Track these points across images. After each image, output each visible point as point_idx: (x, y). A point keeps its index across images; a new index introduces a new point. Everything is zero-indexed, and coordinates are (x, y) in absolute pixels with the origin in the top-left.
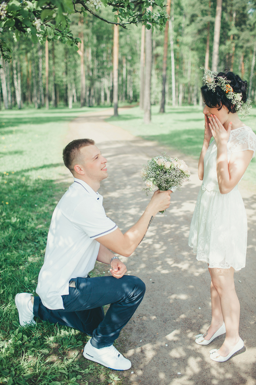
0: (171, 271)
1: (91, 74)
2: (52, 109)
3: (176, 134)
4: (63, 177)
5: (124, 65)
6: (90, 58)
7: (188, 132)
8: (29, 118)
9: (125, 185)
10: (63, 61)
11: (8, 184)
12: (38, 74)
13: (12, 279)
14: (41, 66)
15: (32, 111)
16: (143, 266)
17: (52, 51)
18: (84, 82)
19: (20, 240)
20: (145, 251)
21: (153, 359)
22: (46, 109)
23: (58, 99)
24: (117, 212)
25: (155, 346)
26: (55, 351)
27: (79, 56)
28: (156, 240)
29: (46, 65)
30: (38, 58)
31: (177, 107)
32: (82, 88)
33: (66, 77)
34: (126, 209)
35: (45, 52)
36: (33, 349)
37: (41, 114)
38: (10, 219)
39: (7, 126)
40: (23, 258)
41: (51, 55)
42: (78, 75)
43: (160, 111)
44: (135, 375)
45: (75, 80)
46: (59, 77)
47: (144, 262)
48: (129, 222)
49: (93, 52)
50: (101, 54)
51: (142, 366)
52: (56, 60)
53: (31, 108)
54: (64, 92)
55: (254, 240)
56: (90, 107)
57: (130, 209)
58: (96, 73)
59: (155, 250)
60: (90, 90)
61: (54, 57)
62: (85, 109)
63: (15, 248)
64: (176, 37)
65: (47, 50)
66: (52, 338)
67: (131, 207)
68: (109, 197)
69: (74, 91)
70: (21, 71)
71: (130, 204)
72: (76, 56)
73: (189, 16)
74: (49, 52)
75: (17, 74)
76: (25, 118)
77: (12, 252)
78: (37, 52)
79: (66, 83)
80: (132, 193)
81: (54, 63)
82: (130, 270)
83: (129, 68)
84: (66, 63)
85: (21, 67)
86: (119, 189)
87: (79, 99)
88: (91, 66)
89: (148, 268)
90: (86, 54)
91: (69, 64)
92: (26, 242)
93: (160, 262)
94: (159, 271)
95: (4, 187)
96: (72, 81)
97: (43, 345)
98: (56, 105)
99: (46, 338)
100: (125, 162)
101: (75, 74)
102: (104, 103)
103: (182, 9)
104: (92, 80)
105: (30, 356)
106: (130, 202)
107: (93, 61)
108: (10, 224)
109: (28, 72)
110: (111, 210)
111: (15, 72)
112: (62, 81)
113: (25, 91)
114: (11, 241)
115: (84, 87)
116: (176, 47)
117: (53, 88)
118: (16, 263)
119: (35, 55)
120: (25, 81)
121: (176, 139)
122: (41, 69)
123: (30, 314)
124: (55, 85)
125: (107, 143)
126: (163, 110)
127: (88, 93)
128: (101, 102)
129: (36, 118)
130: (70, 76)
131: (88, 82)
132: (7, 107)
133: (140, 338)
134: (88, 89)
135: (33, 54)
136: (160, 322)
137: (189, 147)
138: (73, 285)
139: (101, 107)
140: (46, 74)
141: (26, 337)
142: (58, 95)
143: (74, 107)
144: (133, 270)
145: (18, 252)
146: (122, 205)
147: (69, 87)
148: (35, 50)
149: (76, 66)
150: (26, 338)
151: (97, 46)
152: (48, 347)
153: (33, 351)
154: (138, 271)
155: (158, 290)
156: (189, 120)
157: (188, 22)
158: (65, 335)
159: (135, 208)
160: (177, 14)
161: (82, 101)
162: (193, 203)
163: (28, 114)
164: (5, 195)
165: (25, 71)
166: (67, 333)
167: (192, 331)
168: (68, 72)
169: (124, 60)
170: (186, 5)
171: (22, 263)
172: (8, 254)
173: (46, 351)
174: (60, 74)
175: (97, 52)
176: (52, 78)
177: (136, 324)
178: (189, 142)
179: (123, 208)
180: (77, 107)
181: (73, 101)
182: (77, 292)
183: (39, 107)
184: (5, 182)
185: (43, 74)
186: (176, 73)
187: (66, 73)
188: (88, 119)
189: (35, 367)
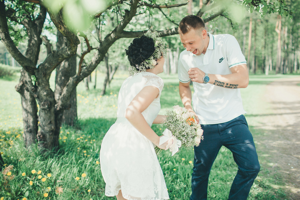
1: (286, 47)
2: (252, 75)
6: (286, 35)
10: (262, 38)
13: (222, 189)
18: (280, 54)
19: (228, 164)
23: (257, 67)
27: (277, 33)
29: (249, 41)
30: (243, 36)
32: (278, 59)
33: (265, 50)
35: (249, 32)
40: (230, 176)
41: (254, 34)
42: (274, 48)
45: (272, 52)
46: (259, 51)
49: (289, 30)
50: (296, 31)
52: (257, 37)
54: (262, 62)
56: (284, 74)
58: (290, 46)
60: (284, 61)
61: (256, 35)
62: (278, 75)
63: (224, 169)
65: (250, 30)
69: (270, 61)
72: (274, 34)
74: (252, 31)
77: (221, 171)
79: (265, 55)
81: (256, 40)
84: (265, 40)
87: (274, 68)
88: (287, 41)
90: (282, 32)
91: (268, 40)
92: (232, 167)
96: (270, 54)
98: (255, 72)
101: (272, 48)
102: (297, 72)
104: (287, 53)
107: (288, 37)
112: (261, 54)
114: (221, 164)
115: (280, 58)
117: (253, 59)
118: (225, 179)
119: (241, 34)
124: (255, 57)
127: (282, 63)
128: (294, 70)
130: (268, 50)
131: (283, 54)
134: (283, 60)
135: (239, 34)
139: (294, 74)
140: (249, 49)
142: (257, 65)
143: (269, 74)
145: (226, 172)
147: (267, 58)
148: (241, 31)
149: (273, 41)
151: (293, 25)
161: (277, 69)
168: (267, 47)
171: (229, 180)
172: (218, 172)
174: (260, 48)
175: (292, 30)
176: (253, 52)
180: (273, 74)
181: (269, 69)
185: (246, 49)
187: (265, 47)
188: (282, 83)
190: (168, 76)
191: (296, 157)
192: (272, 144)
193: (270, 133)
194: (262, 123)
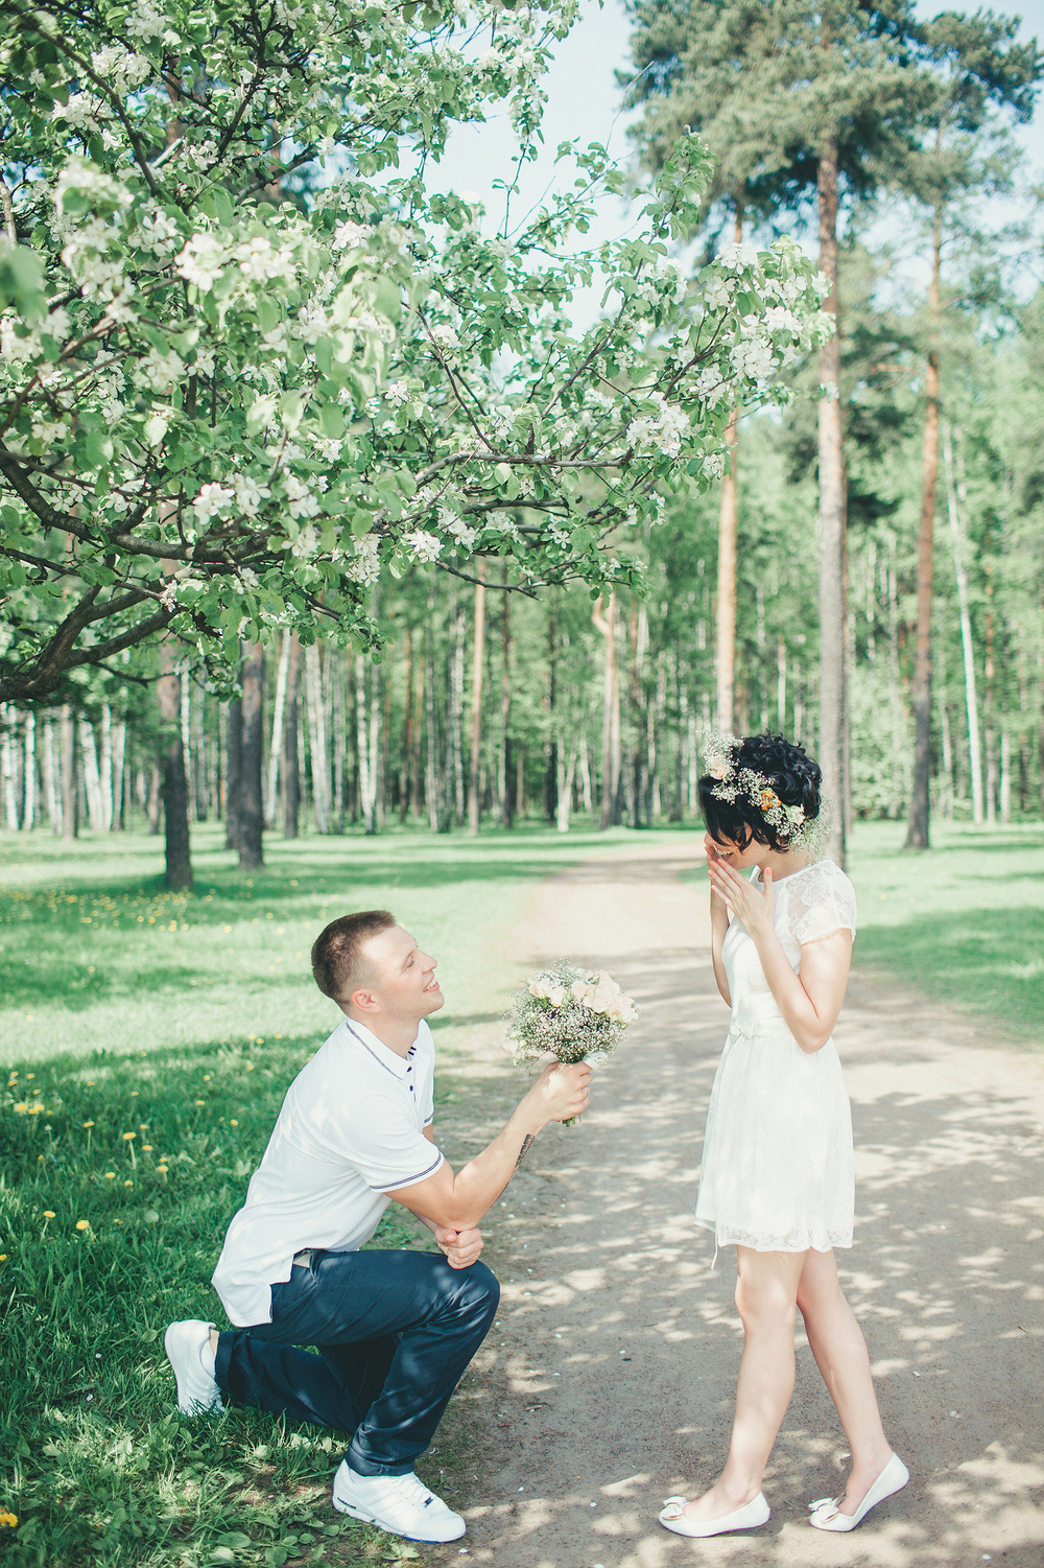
0: (701, 1335)
1: (643, 703)
2: (492, 832)
3: (932, 926)
4: (451, 1061)
5: (782, 666)
6: (643, 642)
7: (980, 918)
8: (392, 865)
9: (658, 1093)
11: (257, 1072)
12: (447, 706)
14: (457, 674)
15: (414, 840)
16: (615, 1317)
17: (498, 621)
18: (617, 734)
20: (639, 1280)
21: (538, 1530)
22: (470, 833)
23: (519, 797)
24: (597, 1169)
25: (557, 1504)
26: (262, 1482)
27: (599, 637)
28: (691, 1253)
29: (477, 673)
30: (450, 647)
31: (990, 825)
33: (551, 712)
34: (629, 1162)
35: (474, 627)
36: (200, 1465)
37: (446, 851)
38: (232, 1166)
39: (307, 892)
41: (495, 635)
42: (593, 705)
43: (909, 842)
44: (468, 1558)
46: (524, 715)
47: (624, 1307)
48: (624, 1199)
49: (652, 624)
50: (684, 628)
51: (497, 1543)
52: (515, 653)
53: (412, 828)
54: (542, 769)
55: (1038, 1267)
56: (638, 826)
57: (646, 1161)
59: (675, 1278)
61: (508, 640)
62: (615, 833)
64: (978, 556)
65: (480, 617)
66: (261, 1451)
67: (649, 1157)
68: (589, 1125)
69: (584, 766)
70: (383, 694)
71: (653, 1149)
72: (588, 639)
73: (1020, 482)
74: (489, 623)
75: (367, 704)
76: (381, 865)
78: (446, 625)
79: (552, 735)
80: (674, 1117)
81: (507, 664)
82: (568, 1324)
83: (796, 676)
84: (552, 664)
85: (383, 682)
86: (633, 1102)
88: (645, 674)
89: (627, 1323)
91: (562, 666)
93: (675, 1311)
94: (661, 1334)
95: (245, 1080)
97: (231, 1461)
98: (509, 821)
99: (245, 1448)
100: (695, 1018)
101: (581, 703)
103: (993, 456)
105: (189, 1483)
106: (656, 1142)
108: (230, 1180)
109: (411, 695)
110: (577, 1163)
111: (361, 696)
112: (536, 730)
113: (397, 765)
115: (617, 751)
116: (976, 595)
117: (500, 754)
119: (440, 637)
120: (398, 729)
121: (921, 944)
122: (459, 687)
123: (205, 1383)
124: (509, 744)
125: (650, 957)
126: (920, 839)
127: (630, 774)
129: (422, 865)
131: (630, 734)
132: (324, 829)
133: (521, 1482)
135: (431, 631)
136: (599, 1452)
137: (958, 973)
138: (305, 1262)
139: (686, 828)
140: (476, 703)
141: (189, 1435)
142: (519, 781)
143: (574, 826)
144: (579, 1324)
146: (623, 1148)
147: (563, 752)
148: (438, 619)
149: (587, 672)
150: (188, 1437)
151: (669, 598)
152: (245, 1469)
153: (200, 1472)
154: (593, 1329)
155: (635, 1379)
156: (1018, 876)
157: (1017, 503)
158: (301, 1447)
159: (662, 1159)
160: (977, 476)
161: (609, 802)
162: (877, 1151)
163: (396, 851)
164: (236, 1104)
165: (399, 694)
166: (307, 1444)
167: (688, 1479)
168: (560, 698)
169: (782, 650)
170: (1006, 444)
172: (198, 1254)
173: (233, 1478)
174: (527, 702)
175: (668, 623)
176: (495, 720)
177: (523, 1452)
178: (971, 953)
179: (623, 1159)
180: (591, 827)
181: (576, 806)
182: (311, 1279)
183: (445, 828)
184: (250, 1066)
185: (465, 705)
186: (982, 695)
187: (552, 699)
188: (616, 871)
189: (193, 1504)
190: (68, 844)
191: (543, 1177)
192: (465, 1136)
193: (477, 1093)
194: (458, 1054)
